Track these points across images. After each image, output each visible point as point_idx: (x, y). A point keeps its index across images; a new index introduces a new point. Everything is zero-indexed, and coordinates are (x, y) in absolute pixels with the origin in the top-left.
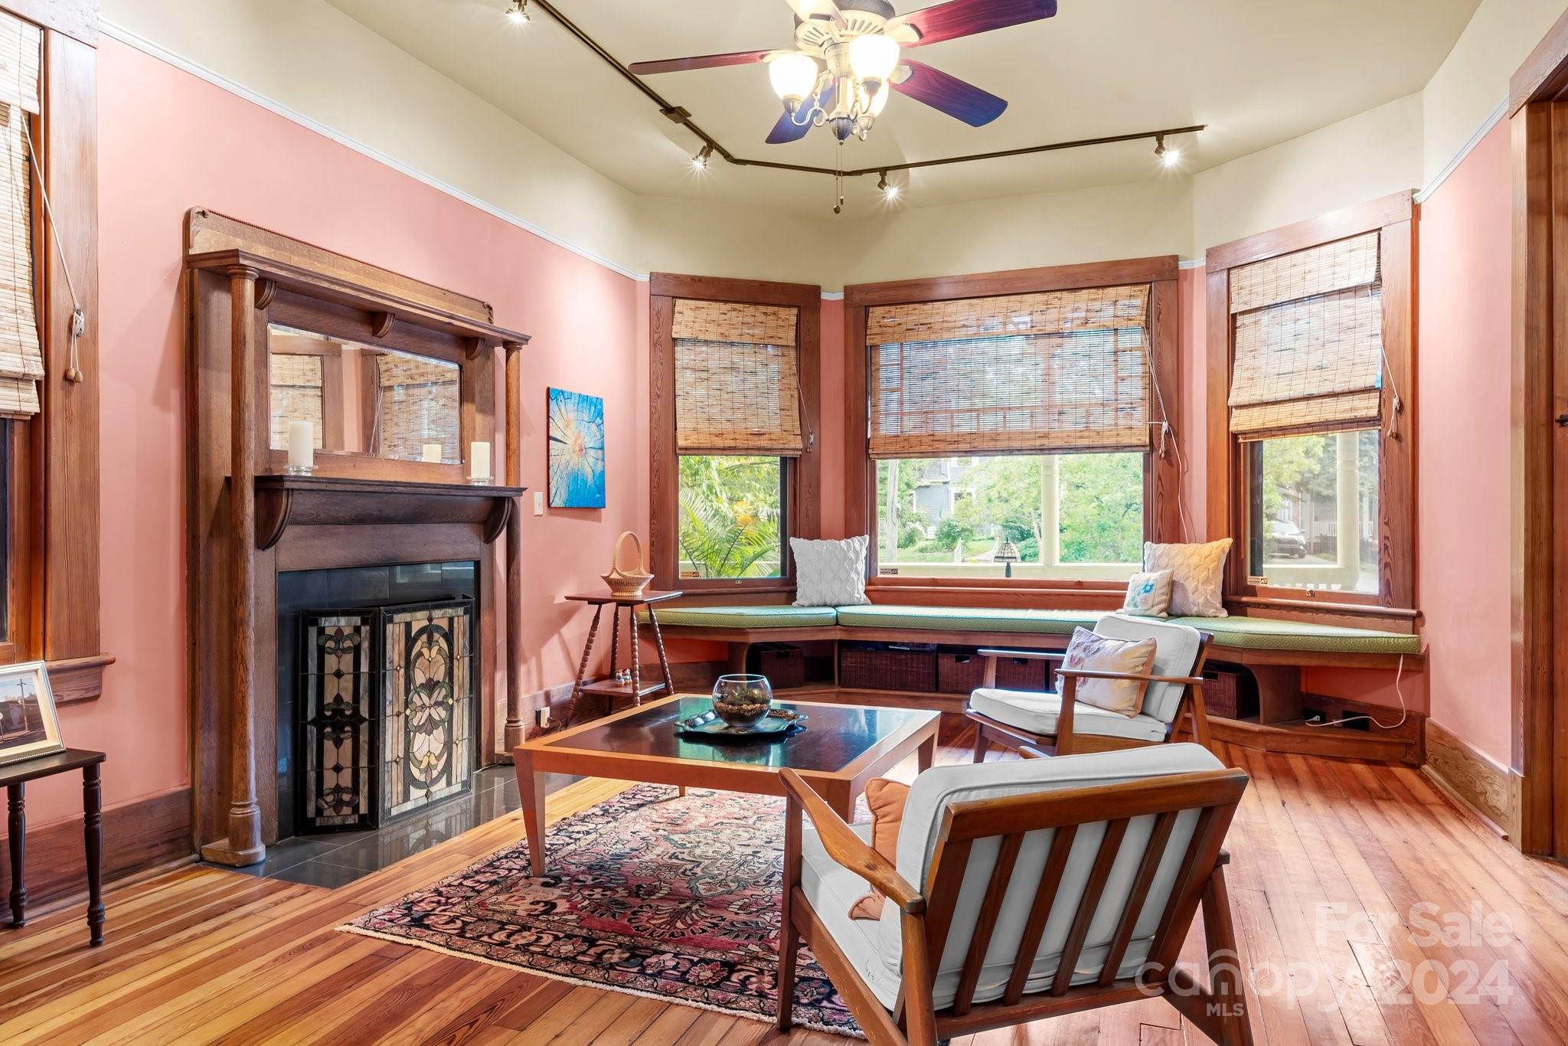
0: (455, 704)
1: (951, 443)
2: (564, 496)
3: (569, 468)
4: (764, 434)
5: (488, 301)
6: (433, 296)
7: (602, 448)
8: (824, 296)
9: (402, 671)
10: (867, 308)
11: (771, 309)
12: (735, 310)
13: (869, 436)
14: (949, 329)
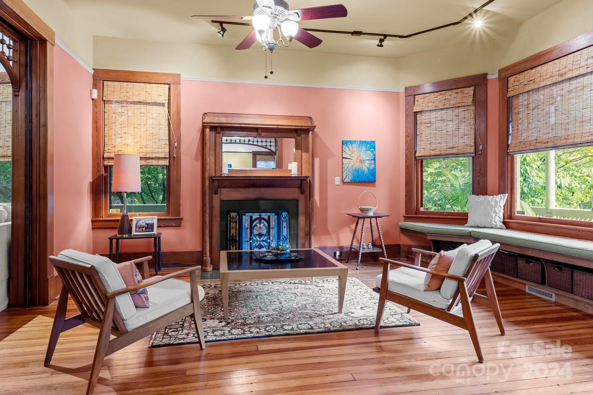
0: (271, 242)
1: (544, 143)
2: (350, 178)
3: (354, 168)
4: (455, 148)
5: (309, 116)
6: (285, 119)
7: (374, 160)
8: (489, 77)
9: (249, 229)
10: (508, 78)
11: (459, 90)
12: (441, 94)
13: (509, 143)
14: (543, 80)
